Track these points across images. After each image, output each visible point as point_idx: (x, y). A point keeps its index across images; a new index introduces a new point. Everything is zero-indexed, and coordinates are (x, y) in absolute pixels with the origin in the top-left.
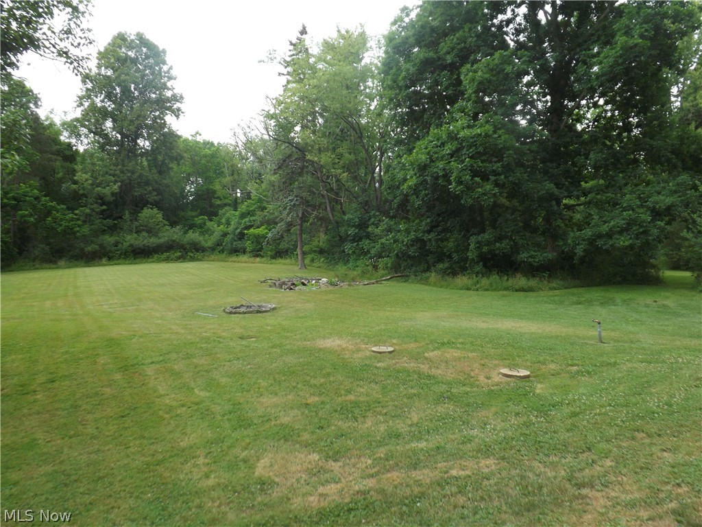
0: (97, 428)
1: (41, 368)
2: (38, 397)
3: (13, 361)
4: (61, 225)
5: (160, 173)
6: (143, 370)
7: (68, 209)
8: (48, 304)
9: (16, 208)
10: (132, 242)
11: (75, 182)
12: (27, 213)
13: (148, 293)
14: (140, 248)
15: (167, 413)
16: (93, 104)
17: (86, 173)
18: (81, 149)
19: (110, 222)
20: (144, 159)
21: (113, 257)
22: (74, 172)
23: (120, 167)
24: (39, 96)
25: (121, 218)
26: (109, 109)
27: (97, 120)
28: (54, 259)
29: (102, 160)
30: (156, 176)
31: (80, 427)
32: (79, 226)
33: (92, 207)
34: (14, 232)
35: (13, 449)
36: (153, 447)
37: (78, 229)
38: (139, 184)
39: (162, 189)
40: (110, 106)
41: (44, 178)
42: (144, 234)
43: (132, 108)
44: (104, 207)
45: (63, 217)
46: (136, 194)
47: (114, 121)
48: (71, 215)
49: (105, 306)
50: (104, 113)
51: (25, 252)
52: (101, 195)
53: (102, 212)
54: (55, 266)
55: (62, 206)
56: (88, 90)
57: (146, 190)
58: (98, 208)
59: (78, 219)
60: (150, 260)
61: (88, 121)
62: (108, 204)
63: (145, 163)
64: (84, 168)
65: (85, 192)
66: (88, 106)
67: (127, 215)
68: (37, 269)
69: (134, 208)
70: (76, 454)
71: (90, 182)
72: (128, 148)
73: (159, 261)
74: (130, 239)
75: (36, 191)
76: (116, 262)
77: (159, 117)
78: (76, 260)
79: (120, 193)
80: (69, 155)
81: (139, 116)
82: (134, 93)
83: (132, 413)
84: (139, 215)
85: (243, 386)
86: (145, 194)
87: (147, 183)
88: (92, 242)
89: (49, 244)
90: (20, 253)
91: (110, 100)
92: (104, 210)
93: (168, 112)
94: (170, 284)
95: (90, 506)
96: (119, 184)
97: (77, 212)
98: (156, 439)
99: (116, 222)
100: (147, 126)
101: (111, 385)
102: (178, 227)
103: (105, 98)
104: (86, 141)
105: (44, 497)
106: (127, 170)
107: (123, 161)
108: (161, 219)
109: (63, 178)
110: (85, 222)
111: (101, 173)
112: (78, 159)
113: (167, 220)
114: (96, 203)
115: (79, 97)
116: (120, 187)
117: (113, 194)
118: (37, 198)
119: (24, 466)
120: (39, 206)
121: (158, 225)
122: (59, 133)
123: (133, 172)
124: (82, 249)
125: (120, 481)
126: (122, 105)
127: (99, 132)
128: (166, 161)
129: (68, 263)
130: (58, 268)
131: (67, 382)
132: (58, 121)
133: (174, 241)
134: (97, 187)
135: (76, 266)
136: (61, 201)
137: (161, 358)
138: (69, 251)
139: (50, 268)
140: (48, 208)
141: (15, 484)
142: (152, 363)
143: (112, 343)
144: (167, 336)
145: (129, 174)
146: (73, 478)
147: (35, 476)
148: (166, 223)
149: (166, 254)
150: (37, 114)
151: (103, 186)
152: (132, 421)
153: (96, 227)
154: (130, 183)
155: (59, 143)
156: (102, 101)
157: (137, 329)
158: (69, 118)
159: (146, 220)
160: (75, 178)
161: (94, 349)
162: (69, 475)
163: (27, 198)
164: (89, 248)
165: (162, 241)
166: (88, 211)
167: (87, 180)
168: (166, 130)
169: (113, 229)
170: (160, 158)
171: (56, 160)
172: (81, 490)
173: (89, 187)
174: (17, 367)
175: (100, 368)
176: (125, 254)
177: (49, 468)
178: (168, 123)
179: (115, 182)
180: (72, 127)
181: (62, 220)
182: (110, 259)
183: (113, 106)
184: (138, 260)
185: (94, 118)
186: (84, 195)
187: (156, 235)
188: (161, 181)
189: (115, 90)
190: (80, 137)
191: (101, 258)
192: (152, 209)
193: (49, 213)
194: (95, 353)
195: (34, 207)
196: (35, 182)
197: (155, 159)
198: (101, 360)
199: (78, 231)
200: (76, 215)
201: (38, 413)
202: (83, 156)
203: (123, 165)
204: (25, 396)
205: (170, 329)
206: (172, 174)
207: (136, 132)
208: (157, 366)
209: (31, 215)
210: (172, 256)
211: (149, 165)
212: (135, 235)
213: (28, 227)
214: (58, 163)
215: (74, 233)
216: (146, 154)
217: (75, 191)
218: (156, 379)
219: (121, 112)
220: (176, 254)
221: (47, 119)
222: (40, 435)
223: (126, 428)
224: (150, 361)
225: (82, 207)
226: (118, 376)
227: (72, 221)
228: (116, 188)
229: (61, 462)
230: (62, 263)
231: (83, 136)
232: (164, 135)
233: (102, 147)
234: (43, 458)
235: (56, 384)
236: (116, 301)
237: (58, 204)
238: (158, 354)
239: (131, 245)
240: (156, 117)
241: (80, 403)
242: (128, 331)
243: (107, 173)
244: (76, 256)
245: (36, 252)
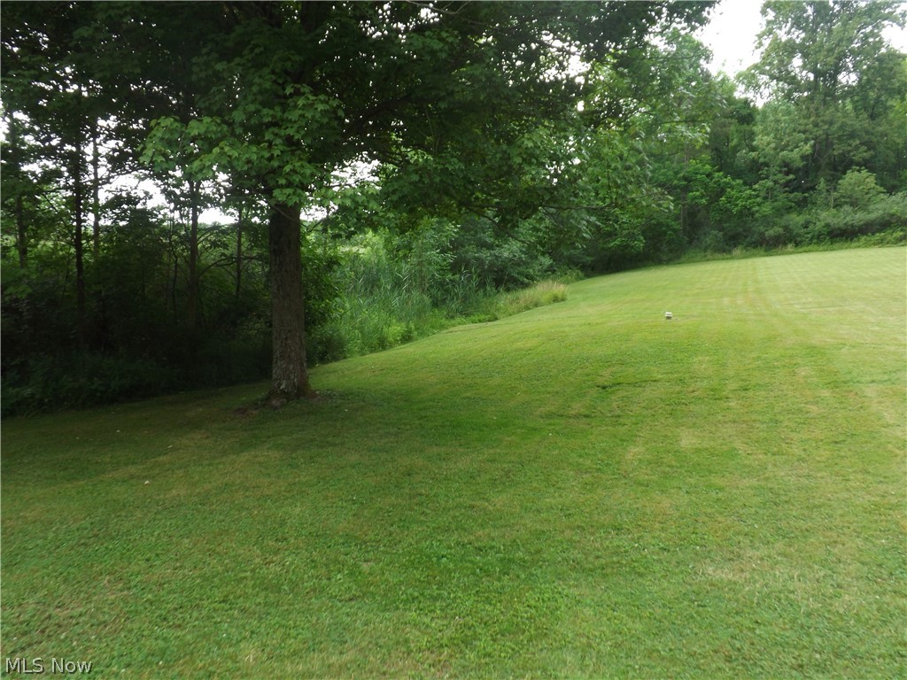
0: (805, 450)
1: (732, 373)
2: (732, 404)
3: (701, 362)
4: (737, 205)
5: (872, 117)
6: (861, 390)
7: (745, 184)
8: (726, 301)
9: (686, 189)
10: (829, 220)
11: (753, 149)
12: (698, 193)
13: (854, 289)
14: (839, 229)
15: (899, 448)
16: (776, 41)
17: (768, 134)
18: (760, 104)
19: (798, 195)
20: (848, 100)
21: (801, 242)
22: (752, 135)
23: (811, 119)
24: (710, 48)
25: (813, 188)
26: (798, 41)
27: (781, 61)
28: (727, 248)
29: (788, 113)
30: (866, 124)
31: (784, 445)
32: (759, 205)
33: (776, 178)
34: (685, 218)
35: (712, 454)
36: (883, 487)
37: (757, 208)
38: (839, 138)
39: (875, 140)
40: (798, 36)
41: (716, 149)
42: (847, 208)
43: (830, 31)
44: (791, 177)
45: (740, 194)
46: (836, 153)
47: (805, 56)
48: (748, 192)
49: (796, 306)
50: (790, 49)
51: (695, 241)
52: (787, 160)
53: (787, 184)
54: (729, 256)
55: (738, 181)
56: (769, 22)
57: (851, 146)
58: (782, 179)
59: (757, 196)
60: (854, 244)
61: (770, 64)
62: (796, 171)
63: (849, 107)
64: (766, 128)
65: (766, 160)
66: (770, 45)
67: (822, 184)
68: (708, 260)
69: (833, 172)
70: (782, 474)
71: (773, 145)
72: (824, 87)
73: (867, 245)
74: (827, 217)
75: (708, 167)
76: (806, 248)
77: (872, 34)
78: (754, 248)
79: (813, 155)
80: (745, 115)
81: (841, 40)
82: (833, 9)
83: (849, 440)
84: (840, 181)
86: (849, 152)
87: (852, 136)
88: (775, 224)
89: (721, 230)
90: (690, 242)
91: (799, 28)
92: (790, 181)
93: (886, 22)
94: (886, 277)
95: (807, 533)
96: (812, 142)
97: (756, 186)
98: (884, 477)
99: (806, 195)
100: (852, 52)
101: (817, 403)
102: (900, 194)
103: (792, 27)
104: (766, 92)
105: (753, 510)
106: (823, 121)
107: (817, 109)
108: (873, 185)
109: (739, 145)
110: (765, 198)
111: (788, 131)
112: (758, 118)
113: (881, 186)
114: (780, 172)
115: (757, 35)
116: (814, 146)
117: (803, 157)
118: (709, 175)
119: (727, 474)
120: (711, 184)
121: (867, 193)
122: (733, 89)
123: (831, 123)
124: (763, 234)
125: (842, 516)
126: (814, 31)
127: (784, 76)
128: (883, 98)
129: (744, 251)
130: (732, 258)
131: (763, 393)
132: (732, 76)
133: (893, 215)
134: (782, 150)
135: (755, 255)
136: (737, 175)
137: (886, 377)
138: (746, 237)
139: (723, 259)
140: (722, 185)
141: (721, 489)
142: (873, 382)
143: (813, 351)
144: (893, 348)
145: (826, 127)
146: (784, 498)
147: (741, 486)
148: (882, 189)
149: (878, 236)
150: (707, 71)
151: (790, 148)
152: (850, 450)
153: (780, 203)
154: (827, 139)
155: (731, 101)
156: (788, 33)
157: (846, 337)
158: (743, 68)
159: (850, 187)
160: (754, 143)
161: (791, 357)
162: (778, 495)
163: (699, 176)
164: (771, 232)
165: (873, 216)
166: (770, 184)
167: (768, 144)
168: (883, 50)
169: (802, 205)
170: (872, 95)
171: (730, 124)
172: (794, 513)
173: (772, 152)
174: (705, 369)
175: (802, 381)
176: (818, 238)
177: (754, 482)
178: (885, 40)
179: (806, 141)
180: (749, 79)
181: (738, 198)
182: (797, 244)
183: (803, 35)
184: (837, 245)
185: (776, 59)
186: (766, 165)
187: (864, 208)
188: (873, 128)
189: (806, 11)
190: (760, 88)
191: (785, 244)
192: (859, 171)
193: (722, 192)
194: (794, 362)
195: (706, 186)
196: (706, 156)
197: (865, 98)
198: (802, 372)
199: (757, 211)
200: (754, 190)
201: (734, 422)
202: (764, 113)
203: (818, 115)
204: (718, 401)
205: (896, 339)
206: (891, 115)
207: (836, 65)
208: (881, 386)
209: (702, 196)
210: (889, 238)
211: (855, 108)
212: (834, 211)
213: (699, 211)
214: (732, 128)
215: (753, 214)
216: (850, 92)
217: (754, 161)
218: (880, 402)
219: (814, 41)
220: (895, 235)
221: (719, 74)
222: (738, 444)
223: (843, 457)
224: (869, 379)
225: (763, 179)
226: (826, 393)
227: (750, 198)
228: (807, 148)
229: (767, 479)
230: (737, 252)
231: (763, 87)
232: (881, 60)
233: (788, 96)
234: (747, 470)
235: (750, 393)
236: (810, 300)
237: (733, 179)
238: (879, 371)
239: (827, 225)
240: (866, 36)
241: (780, 417)
242: (835, 338)
243: (794, 131)
244: (754, 243)
245: (707, 239)
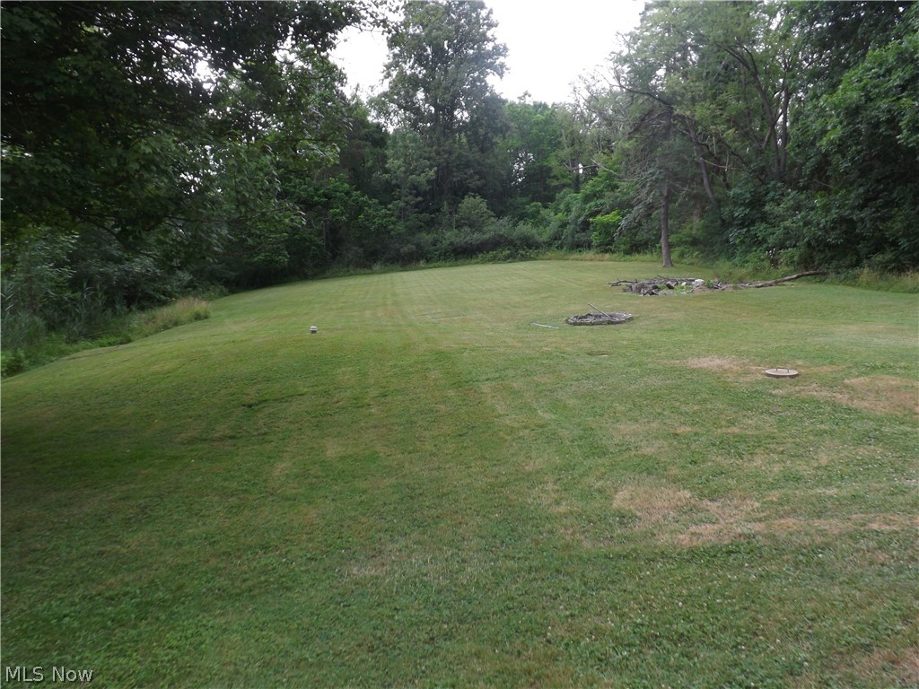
0: (435, 445)
1: (372, 381)
2: (373, 410)
3: (344, 373)
4: (374, 223)
5: (482, 150)
6: (478, 387)
7: (381, 203)
8: (368, 313)
9: (327, 206)
10: (453, 239)
11: (387, 171)
12: (338, 210)
13: (474, 300)
14: (461, 247)
15: (508, 435)
16: (402, 73)
17: (398, 158)
18: (391, 130)
19: (426, 216)
20: (463, 134)
21: (431, 258)
22: (384, 158)
23: (434, 148)
24: (344, 71)
25: (438, 210)
26: (420, 76)
27: (407, 92)
28: (368, 263)
29: (415, 140)
30: (478, 156)
31: (418, 444)
32: (394, 223)
33: (406, 199)
34: (327, 233)
35: (356, 460)
36: (496, 469)
37: (392, 227)
38: (457, 166)
39: (484, 170)
40: (421, 72)
41: (353, 169)
42: (466, 229)
43: (446, 71)
44: (420, 199)
45: (377, 213)
46: (455, 179)
47: (426, 91)
48: (383, 211)
49: (428, 317)
50: (414, 83)
51: (338, 257)
52: (416, 184)
53: (417, 205)
54: (370, 271)
55: (374, 200)
56: (395, 55)
57: (466, 174)
58: (413, 200)
59: (392, 215)
60: (474, 261)
61: (398, 94)
62: (424, 194)
63: (464, 140)
64: (396, 152)
65: (398, 182)
66: (397, 76)
67: (446, 208)
68: (351, 275)
69: (453, 197)
70: (417, 469)
71: (403, 169)
72: (443, 121)
73: (484, 262)
74: (451, 236)
75: (346, 185)
76: (436, 264)
77: (478, 79)
78: (391, 263)
79: (437, 180)
80: (377, 137)
81: (455, 81)
82: (448, 52)
83: (471, 432)
84: (460, 205)
85: (595, 410)
86: (466, 179)
87: (467, 165)
88: (408, 242)
89: (363, 246)
90: (334, 257)
91: (421, 65)
92: (420, 202)
93: (489, 70)
94: (498, 290)
95: (438, 520)
96: (436, 168)
97: (390, 206)
98: (498, 461)
99: (433, 216)
100: (464, 92)
101: (444, 402)
102: (506, 218)
103: (415, 63)
104: (395, 119)
105: (392, 507)
106: (444, 151)
107: (438, 139)
108: (485, 210)
109: (373, 166)
110: (399, 218)
111: (415, 157)
112: (389, 142)
113: (492, 210)
114: (411, 194)
115: (385, 66)
116: (437, 172)
117: (429, 182)
118: (347, 193)
119: (369, 476)
120: (350, 202)
121: (481, 217)
122: (366, 113)
123: (450, 153)
124: (398, 250)
125: (465, 499)
126: (434, 69)
127: (409, 106)
128: (489, 135)
129: (383, 267)
130: (373, 273)
131: (400, 397)
132: (364, 99)
133: (502, 236)
134: (411, 174)
135: (392, 271)
136: (373, 195)
137: (497, 375)
138: (384, 253)
139: (365, 274)
140: (360, 203)
141: (364, 492)
142: (488, 379)
143: (441, 356)
144: (502, 350)
145: (446, 156)
146: (418, 491)
147: (382, 487)
148: (492, 213)
149: (492, 254)
150: (342, 93)
151: (417, 172)
152: (471, 441)
153: (412, 223)
154: (447, 166)
155: (364, 124)
156: (412, 68)
157: (467, 342)
158: (376, 94)
159: (468, 211)
160: (387, 166)
161: (423, 362)
162: (414, 489)
163: (338, 194)
164: (405, 249)
165: (487, 236)
166: (402, 204)
167: (399, 167)
168: (488, 94)
169: (430, 225)
170: (481, 131)
171: (366, 146)
172: (427, 504)
173: (402, 175)
174: (348, 379)
175: (432, 384)
176: (445, 255)
177: (393, 481)
178: (489, 85)
179: (431, 167)
180: (380, 104)
181: (374, 217)
182: (428, 261)
183: (424, 71)
184: (460, 262)
185: (403, 88)
186: (398, 186)
187: (479, 230)
188: (483, 160)
189: (426, 50)
190: (390, 115)
191: (418, 260)
192: (474, 197)
193: (360, 210)
194: (426, 367)
195: (345, 204)
196: (344, 175)
197: (476, 134)
198: (434, 375)
199: (392, 229)
200: (389, 210)
201: (375, 427)
202: (394, 137)
203: (439, 146)
204: (360, 409)
205: (505, 342)
206: (496, 151)
207: (452, 101)
208: (493, 383)
209: (343, 214)
210: (500, 255)
211: (468, 141)
212: (456, 231)
213: (340, 228)
214: (367, 150)
215: (389, 232)
216: (464, 127)
217: (387, 182)
218: (493, 397)
219: (434, 78)
220: (504, 253)
221: (354, 96)
222: (378, 448)
223: (465, 448)
224: (484, 377)
225: (396, 200)
226: (451, 393)
227: (385, 217)
228: (432, 173)
229: (404, 476)
230: (377, 267)
231: (392, 114)
232: (486, 101)
233: (414, 125)
234: (386, 470)
235: (389, 399)
236: (439, 310)
237: (370, 199)
238: (493, 370)
239: (452, 243)
240: (475, 80)
241: (415, 419)
242: (458, 344)
243: (421, 157)
244: (391, 259)
245: (349, 255)
